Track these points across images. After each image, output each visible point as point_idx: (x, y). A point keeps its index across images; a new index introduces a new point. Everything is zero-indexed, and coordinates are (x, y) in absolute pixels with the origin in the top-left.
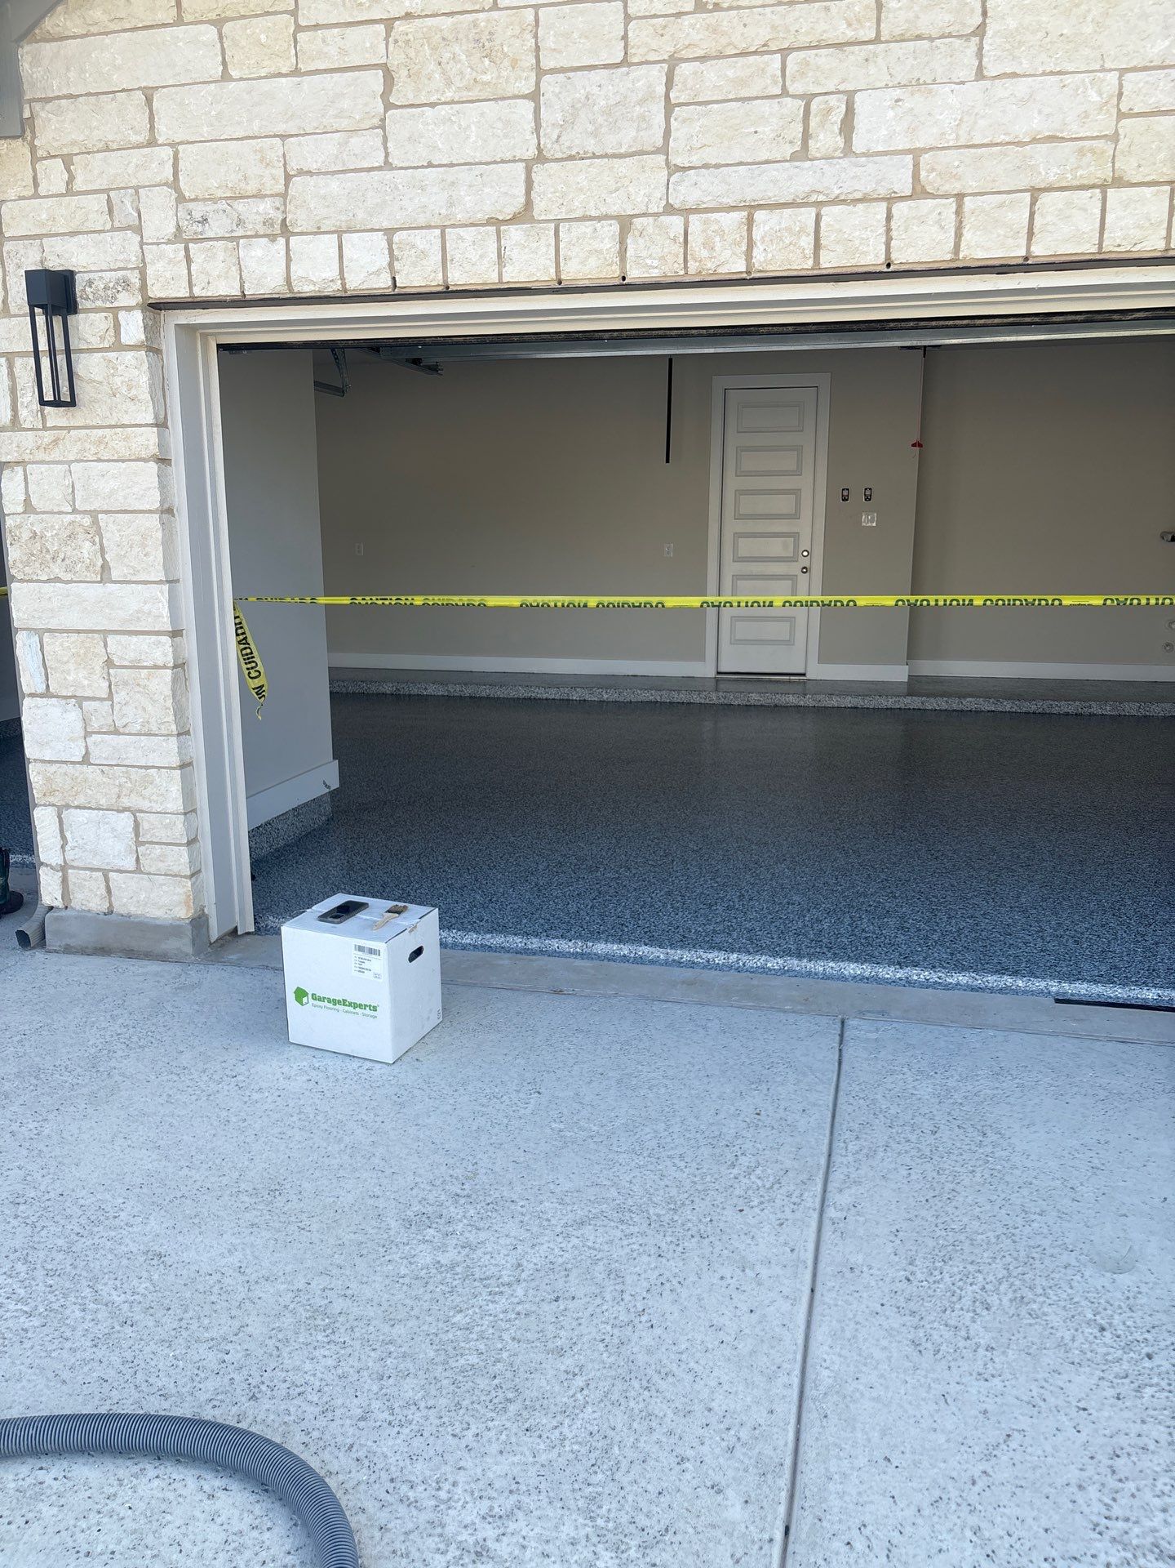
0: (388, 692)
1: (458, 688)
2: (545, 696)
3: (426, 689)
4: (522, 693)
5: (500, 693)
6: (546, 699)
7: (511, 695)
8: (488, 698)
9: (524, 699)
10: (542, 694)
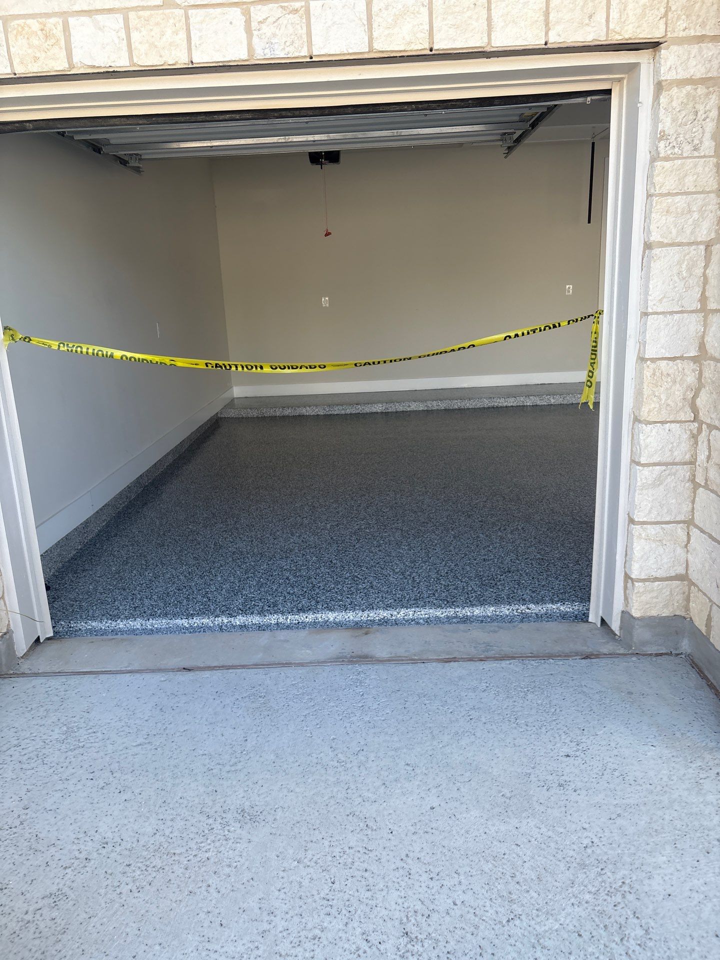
0: (379, 411)
1: (435, 403)
2: (505, 404)
3: (409, 406)
4: (486, 403)
5: (468, 404)
6: (506, 407)
7: (478, 406)
8: (459, 409)
9: (489, 408)
10: (502, 402)
